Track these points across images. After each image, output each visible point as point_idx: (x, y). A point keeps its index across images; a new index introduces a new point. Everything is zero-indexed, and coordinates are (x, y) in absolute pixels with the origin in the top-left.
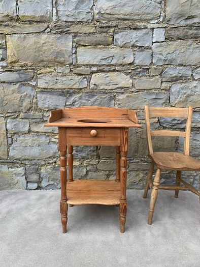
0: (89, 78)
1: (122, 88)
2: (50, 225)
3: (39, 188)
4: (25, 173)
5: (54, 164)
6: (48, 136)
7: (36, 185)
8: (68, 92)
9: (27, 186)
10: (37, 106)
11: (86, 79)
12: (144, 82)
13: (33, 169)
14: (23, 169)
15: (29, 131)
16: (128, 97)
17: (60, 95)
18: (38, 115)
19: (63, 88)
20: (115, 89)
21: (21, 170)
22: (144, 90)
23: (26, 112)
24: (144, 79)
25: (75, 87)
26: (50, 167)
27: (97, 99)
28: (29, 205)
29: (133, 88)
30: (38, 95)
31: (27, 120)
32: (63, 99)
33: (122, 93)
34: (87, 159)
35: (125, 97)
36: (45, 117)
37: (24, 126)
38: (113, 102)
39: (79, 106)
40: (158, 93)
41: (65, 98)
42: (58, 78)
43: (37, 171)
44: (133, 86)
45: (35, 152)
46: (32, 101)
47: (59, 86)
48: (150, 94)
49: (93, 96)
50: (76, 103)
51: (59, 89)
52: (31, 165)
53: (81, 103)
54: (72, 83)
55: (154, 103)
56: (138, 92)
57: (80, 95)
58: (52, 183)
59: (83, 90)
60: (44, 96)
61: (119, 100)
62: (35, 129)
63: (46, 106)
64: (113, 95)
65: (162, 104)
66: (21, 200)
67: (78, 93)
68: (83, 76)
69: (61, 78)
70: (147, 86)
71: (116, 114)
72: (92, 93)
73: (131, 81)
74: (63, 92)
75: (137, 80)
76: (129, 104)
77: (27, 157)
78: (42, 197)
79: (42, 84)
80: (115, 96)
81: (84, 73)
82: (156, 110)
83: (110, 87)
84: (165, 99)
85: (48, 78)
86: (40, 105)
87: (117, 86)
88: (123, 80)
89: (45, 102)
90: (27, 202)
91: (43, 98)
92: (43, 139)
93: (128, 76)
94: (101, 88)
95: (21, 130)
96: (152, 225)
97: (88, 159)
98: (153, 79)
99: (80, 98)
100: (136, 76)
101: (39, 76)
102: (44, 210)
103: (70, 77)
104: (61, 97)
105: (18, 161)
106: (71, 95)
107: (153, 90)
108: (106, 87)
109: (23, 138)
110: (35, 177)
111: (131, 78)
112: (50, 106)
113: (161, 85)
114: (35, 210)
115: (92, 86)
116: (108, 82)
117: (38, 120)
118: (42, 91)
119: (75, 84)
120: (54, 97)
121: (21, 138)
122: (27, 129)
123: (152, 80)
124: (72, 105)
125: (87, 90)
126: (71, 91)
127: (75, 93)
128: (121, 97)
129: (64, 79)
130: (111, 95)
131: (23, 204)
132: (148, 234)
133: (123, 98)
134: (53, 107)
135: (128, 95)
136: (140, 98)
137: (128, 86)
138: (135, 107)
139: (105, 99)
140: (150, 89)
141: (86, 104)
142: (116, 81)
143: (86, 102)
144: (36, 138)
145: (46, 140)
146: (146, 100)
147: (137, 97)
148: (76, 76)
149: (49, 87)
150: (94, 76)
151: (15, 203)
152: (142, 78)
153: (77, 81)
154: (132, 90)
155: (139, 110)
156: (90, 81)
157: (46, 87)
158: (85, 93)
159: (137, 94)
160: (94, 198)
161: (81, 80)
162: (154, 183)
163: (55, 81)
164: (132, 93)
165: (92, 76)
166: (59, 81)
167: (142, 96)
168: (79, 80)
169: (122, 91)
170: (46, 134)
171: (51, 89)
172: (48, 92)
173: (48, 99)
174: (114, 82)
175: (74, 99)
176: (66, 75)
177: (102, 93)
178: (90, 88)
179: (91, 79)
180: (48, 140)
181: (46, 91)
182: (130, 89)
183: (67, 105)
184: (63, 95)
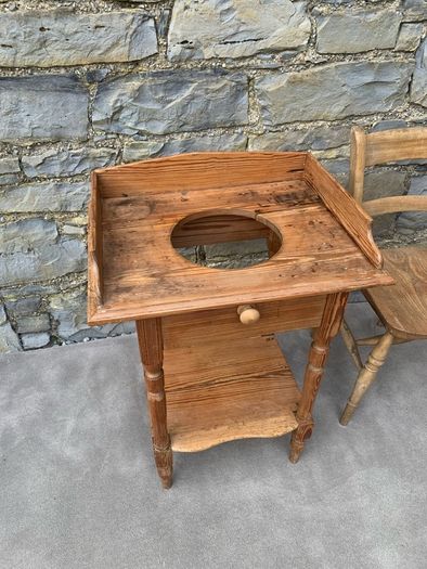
0: (162, 16)
1: (275, 51)
2: (124, 469)
3: (54, 340)
4: (8, 318)
5: (82, 289)
6: (52, 220)
7: (45, 338)
8: (91, 77)
9: (21, 343)
11: (151, 23)
12: (347, 26)
13: (29, 305)
16: (292, 82)
17: (66, 89)
19: (73, 61)
20: (252, 57)
22: (345, 54)
24: (352, 13)
25: (115, 55)
26: (74, 295)
27: (193, 97)
28: (50, 405)
29: (311, 51)
32: (80, 105)
33: (275, 70)
35: (284, 83)
36: (28, 166)
38: (244, 99)
39: (136, 124)
40: (382, 66)
41: (84, 98)
42: (45, 22)
43: (40, 307)
44: (312, 42)
45: (21, 266)
47: (56, 55)
48: (358, 70)
49: (180, 85)
50: (126, 113)
51: (58, 67)
52: (20, 297)
53: (142, 112)
54: (105, 43)
55: (365, 97)
56: (324, 63)
57: (136, 84)
59: (143, 67)
60: (7, 97)
61: (263, 95)
63: (25, 131)
64: (244, 80)
65: (388, 99)
66: (22, 392)
67: (129, 76)
68: (141, 10)
69: (58, 25)
70: (356, 44)
71: (271, 171)
72: (174, 78)
73: (306, 24)
74: (75, 78)
75: (327, 20)
76: (294, 105)
77: (0, 283)
80: (249, 80)
83: (237, 51)
84: (399, 83)
87: (261, 45)
88: (281, 20)
89: (15, 117)
90: (40, 395)
91: (7, 106)
92: (37, 231)
93: (300, 5)
94: (208, 53)
96: (350, 423)
98: (379, 13)
99: (138, 95)
100: (324, 2)
102: (93, 418)
103: (93, 17)
104: (72, 98)
106: (104, 85)
107: (372, 54)
108: (223, 51)
110: (39, 322)
111: (309, 10)
112: (40, 132)
113: (398, 34)
114: (71, 424)
115: (175, 50)
116: (232, 31)
117: (8, 179)
119: (114, 45)
120: (44, 99)
123: (372, 17)
125: (160, 65)
126: (104, 72)
127: (116, 77)
128: (272, 84)
129: (70, 25)
130: (240, 77)
131: (31, 403)
132: (350, 458)
133: (278, 89)
134: (49, 134)
135: (295, 77)
136: (328, 84)
137: (295, 43)
138: (312, 114)
139: (221, 95)
140: (362, 53)
141: (157, 116)
142: (257, 26)
143: (156, 107)
144: (15, 230)
145: (47, 233)
146: (345, 88)
147: (321, 82)
148: (115, 12)
149: (19, 63)
150: (183, 8)
151: (10, 403)
152: (342, 11)
153: (123, 33)
154: (306, 58)
155: (321, 123)
156: (167, 30)
157: (10, 64)
158: (154, 75)
159: (321, 72)
160: (232, 417)
161: (134, 27)
162: (373, 361)
163: (38, 35)
164: (307, 67)
165: (175, 10)
166: (53, 35)
167: (337, 78)
168: (128, 28)
169: (275, 62)
170: (42, 218)
171: (28, 67)
172: (18, 79)
173: (23, 106)
174: (251, 31)
175: (116, 102)
176: (74, 10)
177: (209, 71)
178: (170, 55)
179: (170, 19)
180: (52, 232)
181: (12, 79)
182: (301, 55)
183: (96, 123)
184: (77, 89)
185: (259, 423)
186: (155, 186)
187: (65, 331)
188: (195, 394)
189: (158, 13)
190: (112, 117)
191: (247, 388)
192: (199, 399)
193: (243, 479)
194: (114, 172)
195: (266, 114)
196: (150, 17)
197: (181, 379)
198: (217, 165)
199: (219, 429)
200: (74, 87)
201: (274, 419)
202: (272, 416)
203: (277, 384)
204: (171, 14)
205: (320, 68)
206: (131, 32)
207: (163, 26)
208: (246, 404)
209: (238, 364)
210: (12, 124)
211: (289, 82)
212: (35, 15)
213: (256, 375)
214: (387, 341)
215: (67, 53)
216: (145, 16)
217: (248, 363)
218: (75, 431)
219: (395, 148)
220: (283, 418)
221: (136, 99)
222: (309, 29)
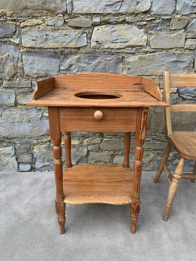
1: (133, 47)
2: (44, 222)
3: (32, 169)
4: (15, 153)
5: (48, 143)
6: (40, 110)
7: (28, 167)
8: (62, 53)
9: (19, 168)
10: (23, 72)
11: (85, 35)
12: (162, 38)
13: (25, 148)
14: (12, 149)
15: (16, 104)
16: (140, 59)
17: (52, 57)
18: (25, 83)
19: (56, 46)
20: (124, 48)
21: (9, 149)
22: (162, 49)
23: (9, 80)
24: (163, 34)
25: (71, 45)
26: (44, 146)
27: (100, 62)
28: (21, 192)
29: (148, 47)
30: (24, 57)
31: (11, 90)
32: (56, 63)
33: (133, 54)
34: (88, 138)
35: (137, 59)
36: (34, 85)
37: (9, 98)
38: (121, 65)
39: (77, 72)
40: (180, 54)
41: (58, 60)
42: (48, 33)
43: (29, 151)
44: (148, 44)
45: (24, 129)
46: (16, 65)
47: (50, 44)
48: (169, 56)
49: (95, 57)
50: (73, 67)
51: (50, 48)
52: (22, 144)
53: (79, 67)
54: (68, 40)
55: (173, 67)
56: (154, 52)
57: (78, 56)
58: (48, 164)
59: (81, 50)
60: (31, 58)
61: (128, 63)
62: (22, 100)
63: (35, 71)
64: (121, 57)
65: (184, 69)
66: (11, 186)
67: (76, 53)
68: (82, 30)
69: (52, 34)
70: (166, 45)
71: (126, 83)
72: (93, 54)
73: (145, 37)
74: (56, 53)
75: (154, 36)
76: (142, 68)
77: (15, 135)
78: (36, 182)
79: (27, 41)
80: (123, 57)
81: (82, 26)
83: (118, 46)
84: (188, 62)
85: (34, 33)
86: (27, 70)
87: (127, 44)
88: (135, 35)
89: (33, 66)
90: (19, 188)
91: (30, 61)
92: (34, 114)
93: (142, 30)
94: (106, 46)
95: (6, 103)
96: (169, 221)
98: (175, 34)
99: (78, 60)
100: (152, 30)
101: (23, 30)
102: (38, 200)
103: (64, 32)
104: (54, 60)
105: (5, 139)
106: (66, 56)
107: (174, 50)
108: (112, 46)
109: (9, 112)
110: (27, 158)
111: (146, 32)
112: (40, 72)
113: (185, 42)
114: (27, 200)
115: (93, 44)
116: (115, 38)
117: (26, 90)
118: (28, 51)
119: (71, 41)
120: (44, 59)
121: (7, 112)
122: (12, 101)
123: (173, 35)
124: (68, 69)
125: (87, 50)
126: (66, 51)
127: (71, 53)
128: (132, 59)
129: (56, 34)
130: (119, 56)
131: (13, 190)
132: (165, 236)
133: (135, 61)
134: (43, 73)
135: (141, 57)
136: (156, 60)
137: (141, 44)
138: (150, 72)
139: (111, 62)
140: (170, 49)
141: (85, 69)
142: (124, 37)
143: (85, 65)
144: (25, 112)
145: (37, 115)
146: (163, 63)
147: (153, 60)
148: (73, 30)
149: (37, 46)
150: (97, 30)
151: (5, 189)
152: (160, 33)
153: (74, 37)
154: (146, 50)
155: (154, 77)
156: (91, 37)
157: (34, 46)
158: (85, 53)
159: (153, 55)
160: (98, 194)
161: (79, 35)
162: (175, 176)
163: (45, 37)
164: (147, 53)
165: (94, 31)
166: (50, 37)
167: (160, 58)
168: (76, 36)
169: (134, 50)
170: (36, 108)
171: (40, 48)
172: (36, 52)
173: (36, 62)
174: (123, 39)
175: (70, 62)
176: (58, 29)
177: (106, 53)
178: (91, 46)
179: (92, 34)
180: (39, 115)
181: (34, 52)
182: (144, 49)
183: (62, 70)
184: (56, 57)
187: (38, 165)
188: (83, 183)
189: (88, 31)
190: (68, 68)
191: (110, 184)
194: (61, 78)
195: (130, 71)
196: (85, 33)
197: (79, 178)
198: (102, 78)
200: (55, 56)
201: (119, 197)
202: (119, 196)
203: (125, 185)
204: (92, 32)
205: (152, 54)
206: (77, 37)
207: (89, 36)
208: (107, 190)
209: (108, 176)
210: (31, 68)
211: (139, 58)
212: (44, 30)
213: (116, 180)
214: (181, 162)
215: (54, 44)
216: (83, 32)
217: (114, 176)
218: (28, 203)
219: (184, 81)
220: (124, 198)
221: (77, 62)
222: (146, 39)
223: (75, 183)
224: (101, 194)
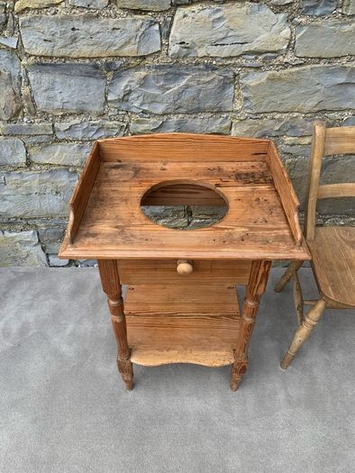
0: (165, 22)
1: (258, 53)
2: (101, 369)
3: (72, 262)
4: (39, 241)
6: (75, 172)
8: (109, 66)
9: (48, 261)
10: (35, 106)
11: (157, 27)
12: (323, 35)
13: (55, 233)
14: (34, 233)
15: (29, 164)
16: (272, 79)
17: (89, 75)
18: (40, 125)
19: (95, 54)
20: (238, 57)
21: (29, 235)
22: (320, 58)
23: (8, 121)
24: (328, 24)
25: (127, 51)
27: (187, 87)
28: (59, 310)
29: (290, 54)
30: (31, 77)
31: (16, 139)
32: (99, 87)
33: (258, 68)
34: (164, 218)
35: (264, 80)
36: (59, 131)
37: (14, 153)
38: (230, 91)
39: (142, 104)
41: (102, 82)
42: (76, 24)
43: (63, 237)
44: (291, 46)
45: (50, 204)
46: (17, 92)
47: (83, 49)
48: (332, 72)
49: (178, 76)
50: (133, 96)
51: (84, 58)
52: (48, 227)
53: (146, 96)
54: (120, 42)
56: (301, 64)
57: (143, 73)
59: (149, 61)
60: (46, 78)
61: (246, 88)
62: (40, 157)
63: (58, 104)
64: (231, 75)
67: (138, 67)
68: (149, 17)
69: (85, 27)
70: (330, 49)
71: (238, 153)
72: (173, 70)
73: (286, 32)
74: (96, 67)
75: (305, 29)
76: (273, 98)
77: (35, 214)
78: (80, 288)
79: (35, 43)
80: (235, 75)
81: (150, 8)
82: (344, 136)
83: (226, 51)
85: (47, 26)
86: (41, 101)
87: (246, 48)
89: (51, 93)
90: (54, 302)
91: (45, 85)
92: (63, 179)
93: (281, 16)
94: (201, 52)
95: (10, 161)
97: (167, 216)
99: (144, 82)
100: (303, 14)
101: (22, 18)
103: (112, 22)
104: (93, 81)
105: (19, 220)
106: (118, 73)
107: (345, 59)
108: (214, 51)
109: (18, 177)
111: (290, 20)
112: (68, 106)
115: (174, 49)
116: (221, 36)
117: (44, 139)
118: (38, 64)
119: (127, 43)
120: (72, 81)
121: (14, 177)
122: (22, 159)
123: (347, 28)
125: (162, 60)
126: (119, 63)
127: (127, 68)
128: (254, 80)
129: (94, 27)
130: (226, 73)
131: (46, 307)
133: (259, 84)
134: (75, 108)
135: (274, 75)
136: (304, 83)
137: (276, 47)
138: (288, 106)
139: (210, 86)
140: (336, 58)
141: (158, 100)
142: (243, 32)
143: (157, 92)
144: (47, 177)
145: (71, 182)
146: (319, 87)
147: (297, 81)
148: (129, 18)
149: (55, 54)
150: (182, 15)
151: (32, 305)
152: (320, 22)
153: (133, 34)
154: (285, 60)
155: (296, 114)
156: (169, 33)
157: (49, 54)
158: (156, 67)
159: (298, 72)
160: (183, 345)
161: (143, 30)
163: (71, 33)
164: (286, 67)
165: (176, 18)
166: (81, 34)
167: (311, 77)
168: (138, 30)
169: (258, 62)
170: (67, 170)
171: (62, 57)
172: (54, 65)
173: (58, 86)
174: (238, 36)
175: (126, 86)
176: (98, 16)
177: (201, 67)
178: (170, 53)
179: (171, 25)
180: (74, 181)
181: (51, 65)
182: (281, 57)
183: (111, 101)
184: (97, 75)
185: (204, 353)
186: (143, 156)
188: (159, 321)
189: (162, 19)
190: (123, 99)
191: (201, 324)
192: (162, 326)
193: (189, 395)
194: (112, 143)
195: (248, 104)
196: (156, 23)
197: (152, 307)
198: (193, 144)
199: (171, 352)
200: (95, 73)
201: (215, 353)
202: (215, 350)
203: (226, 325)
204: (172, 20)
205: (297, 69)
206: (140, 34)
207: (165, 30)
208: (197, 336)
209: (199, 304)
210: (49, 98)
211: (268, 79)
212: (70, 18)
213: (212, 315)
215: (91, 48)
216: (152, 22)
217: (208, 304)
218: (72, 334)
220: (223, 353)
221: (141, 86)
222: (288, 36)
223: (145, 321)
224: (188, 345)
